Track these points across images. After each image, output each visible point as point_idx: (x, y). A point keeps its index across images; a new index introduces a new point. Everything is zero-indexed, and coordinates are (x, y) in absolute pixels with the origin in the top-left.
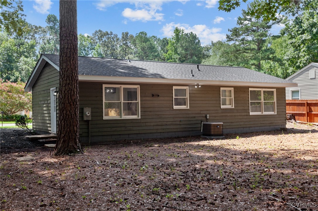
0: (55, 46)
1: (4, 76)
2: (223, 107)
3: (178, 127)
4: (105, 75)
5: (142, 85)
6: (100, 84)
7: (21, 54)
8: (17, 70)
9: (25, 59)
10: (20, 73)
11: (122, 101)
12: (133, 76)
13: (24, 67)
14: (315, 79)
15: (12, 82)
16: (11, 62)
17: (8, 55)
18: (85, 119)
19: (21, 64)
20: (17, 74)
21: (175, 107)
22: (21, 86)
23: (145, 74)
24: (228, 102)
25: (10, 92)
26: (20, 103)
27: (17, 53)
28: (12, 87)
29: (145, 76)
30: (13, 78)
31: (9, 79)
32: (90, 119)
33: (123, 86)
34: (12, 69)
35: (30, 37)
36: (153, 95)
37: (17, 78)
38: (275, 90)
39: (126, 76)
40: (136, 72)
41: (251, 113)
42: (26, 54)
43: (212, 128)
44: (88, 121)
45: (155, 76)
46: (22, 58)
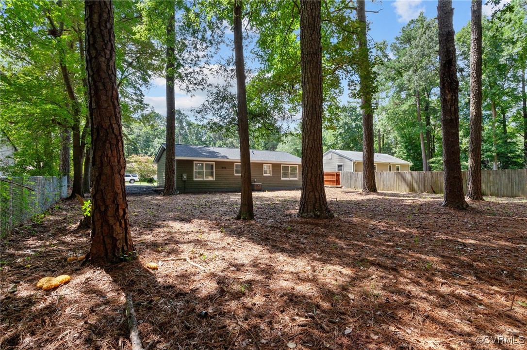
0: (179, 131)
1: (144, 151)
2: (264, 175)
3: (237, 185)
4: (194, 157)
5: (216, 162)
6: (192, 161)
7: (156, 136)
8: (153, 147)
9: (159, 140)
10: (155, 150)
11: (205, 171)
12: (211, 157)
13: (157, 145)
14: (331, 159)
15: (149, 156)
16: (148, 142)
17: (146, 137)
18: (183, 180)
19: (155, 143)
20: (152, 150)
21: (235, 174)
22: (152, 159)
23: (218, 156)
24: (268, 172)
25: (147, 163)
26: (153, 170)
27: (153, 135)
28: (148, 159)
29: (217, 157)
30: (149, 153)
31: (146, 153)
32: (186, 180)
33: (205, 163)
34: (149, 147)
35: (162, 124)
36: (223, 168)
37: (153, 153)
38: (298, 166)
39: (206, 157)
40: (213, 154)
41: (282, 179)
42: (159, 136)
43: (255, 186)
44: (185, 181)
45: (223, 157)
46: (157, 139)
